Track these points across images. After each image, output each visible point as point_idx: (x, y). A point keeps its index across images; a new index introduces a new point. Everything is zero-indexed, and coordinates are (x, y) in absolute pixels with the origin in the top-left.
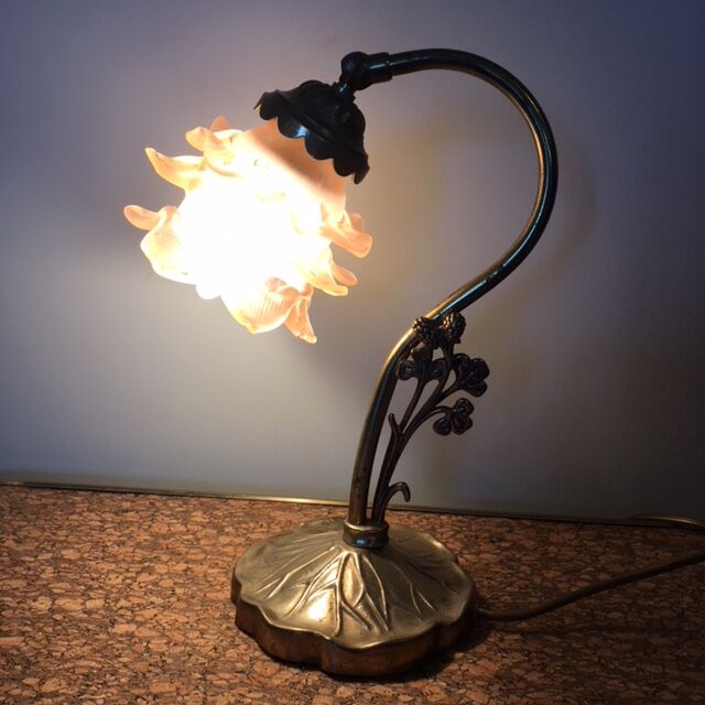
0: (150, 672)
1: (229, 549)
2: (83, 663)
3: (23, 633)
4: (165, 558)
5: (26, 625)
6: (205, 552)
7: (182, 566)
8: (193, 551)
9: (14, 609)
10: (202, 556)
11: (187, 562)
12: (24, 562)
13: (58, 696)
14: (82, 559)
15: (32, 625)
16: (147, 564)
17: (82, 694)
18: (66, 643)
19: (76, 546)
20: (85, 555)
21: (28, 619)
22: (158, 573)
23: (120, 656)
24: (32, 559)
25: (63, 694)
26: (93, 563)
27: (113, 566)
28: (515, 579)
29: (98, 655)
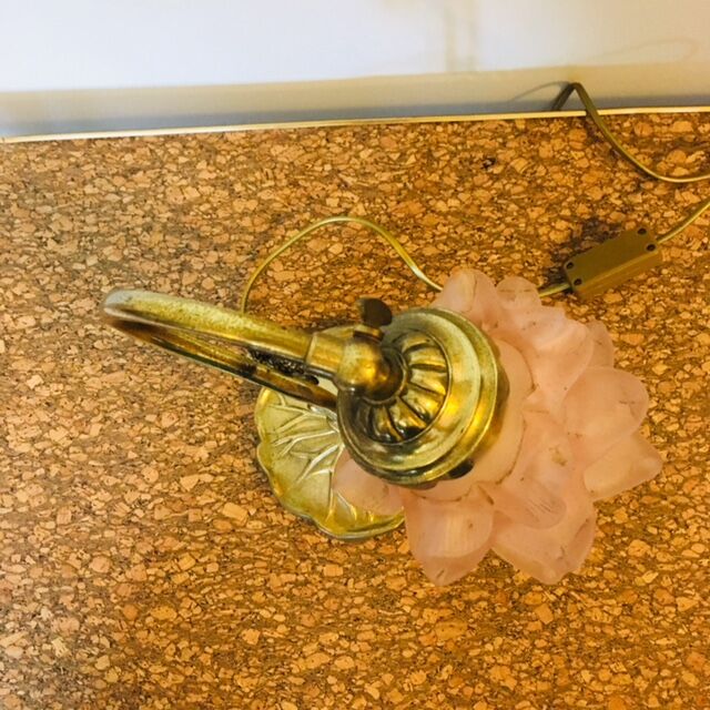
0: (230, 395)
1: (246, 222)
2: (179, 393)
3: (122, 367)
4: (195, 245)
5: (119, 356)
6: (226, 229)
7: (213, 257)
8: (216, 230)
9: (102, 338)
10: (225, 237)
11: (215, 250)
12: (78, 272)
13: (176, 430)
14: (125, 259)
15: (124, 355)
16: (182, 258)
17: (191, 426)
18: (158, 373)
19: (113, 239)
20: (126, 252)
21: (117, 349)
22: (197, 270)
23: (202, 381)
24: (83, 267)
25: (179, 427)
26: (137, 263)
27: (155, 267)
28: (502, 226)
29: (187, 382)
